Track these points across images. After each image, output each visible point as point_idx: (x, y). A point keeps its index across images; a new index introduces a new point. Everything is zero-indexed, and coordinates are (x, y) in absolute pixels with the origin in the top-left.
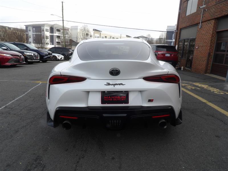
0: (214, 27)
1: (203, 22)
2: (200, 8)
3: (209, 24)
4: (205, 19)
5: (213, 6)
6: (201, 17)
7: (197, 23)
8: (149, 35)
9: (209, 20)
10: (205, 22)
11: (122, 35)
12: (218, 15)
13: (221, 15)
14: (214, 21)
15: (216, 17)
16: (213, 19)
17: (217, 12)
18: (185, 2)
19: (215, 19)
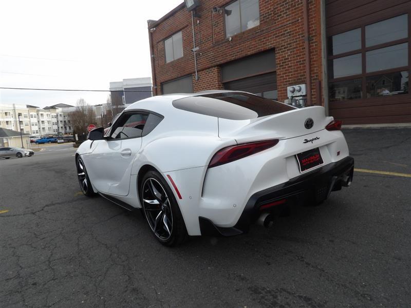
0: (218, 77)
1: (200, 71)
2: (192, 51)
3: (210, 73)
4: (200, 67)
5: (209, 49)
6: (194, 63)
7: (189, 72)
8: (82, 101)
9: (209, 68)
10: (203, 70)
11: (16, 106)
12: (221, 60)
13: (225, 61)
14: (218, 69)
15: (218, 63)
16: (215, 66)
17: (218, 57)
18: (159, 42)
19: (218, 66)
